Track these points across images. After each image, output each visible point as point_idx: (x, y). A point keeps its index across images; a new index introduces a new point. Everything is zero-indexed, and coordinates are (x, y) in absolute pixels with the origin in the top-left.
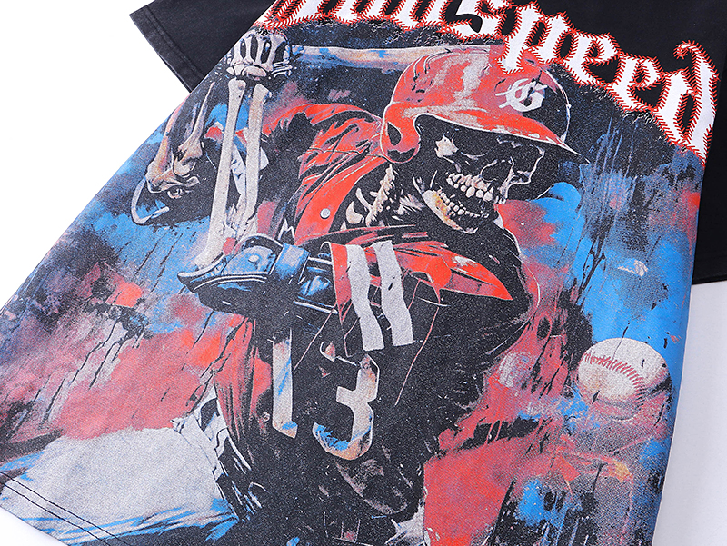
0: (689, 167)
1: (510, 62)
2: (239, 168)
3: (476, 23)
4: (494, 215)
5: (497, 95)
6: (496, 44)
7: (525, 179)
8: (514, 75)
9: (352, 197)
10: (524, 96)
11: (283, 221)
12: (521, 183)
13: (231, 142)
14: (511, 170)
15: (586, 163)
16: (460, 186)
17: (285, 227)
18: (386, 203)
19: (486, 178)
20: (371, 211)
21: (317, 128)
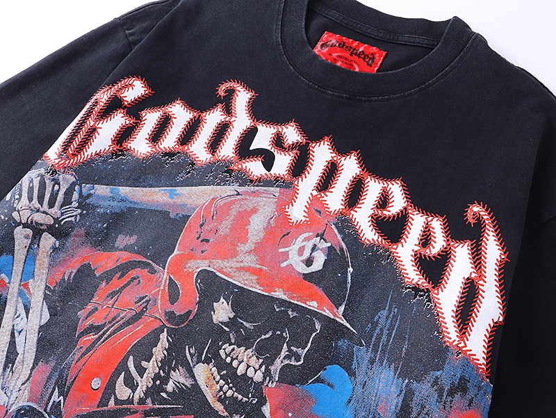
0: (462, 378)
1: (297, 212)
2: (21, 324)
3: (268, 161)
4: (262, 401)
5: (280, 250)
6: (286, 187)
7: (298, 359)
8: (300, 227)
9: (123, 366)
10: (306, 254)
11: (54, 389)
12: (293, 363)
13: (16, 295)
14: (285, 345)
15: (362, 345)
16: (233, 360)
17: (55, 397)
18: (157, 376)
19: (259, 352)
20: (140, 384)
21: (101, 278)
